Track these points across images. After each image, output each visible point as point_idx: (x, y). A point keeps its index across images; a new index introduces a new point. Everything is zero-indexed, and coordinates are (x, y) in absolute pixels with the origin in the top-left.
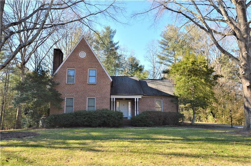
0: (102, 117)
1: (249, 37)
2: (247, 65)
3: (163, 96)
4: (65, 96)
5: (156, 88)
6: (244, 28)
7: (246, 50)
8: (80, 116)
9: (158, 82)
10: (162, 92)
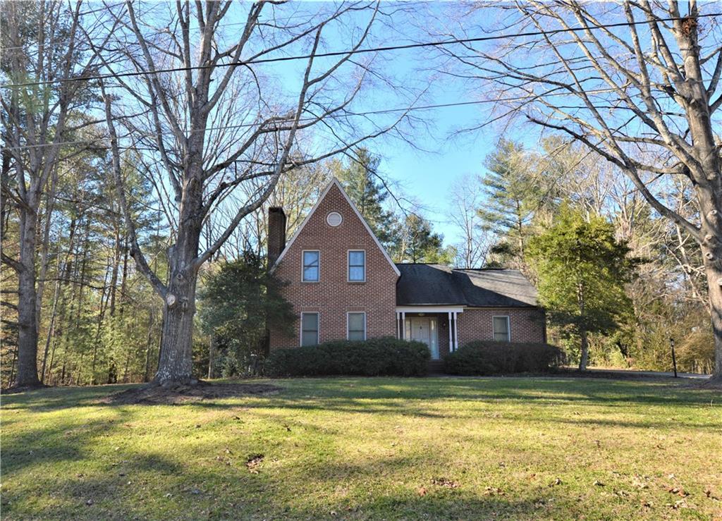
0: (386, 355)
1: (719, 179)
2: (718, 240)
3: (512, 307)
4: (302, 310)
5: (493, 289)
6: (707, 159)
7: (716, 206)
8: (340, 351)
9: (493, 276)
10: (506, 297)
